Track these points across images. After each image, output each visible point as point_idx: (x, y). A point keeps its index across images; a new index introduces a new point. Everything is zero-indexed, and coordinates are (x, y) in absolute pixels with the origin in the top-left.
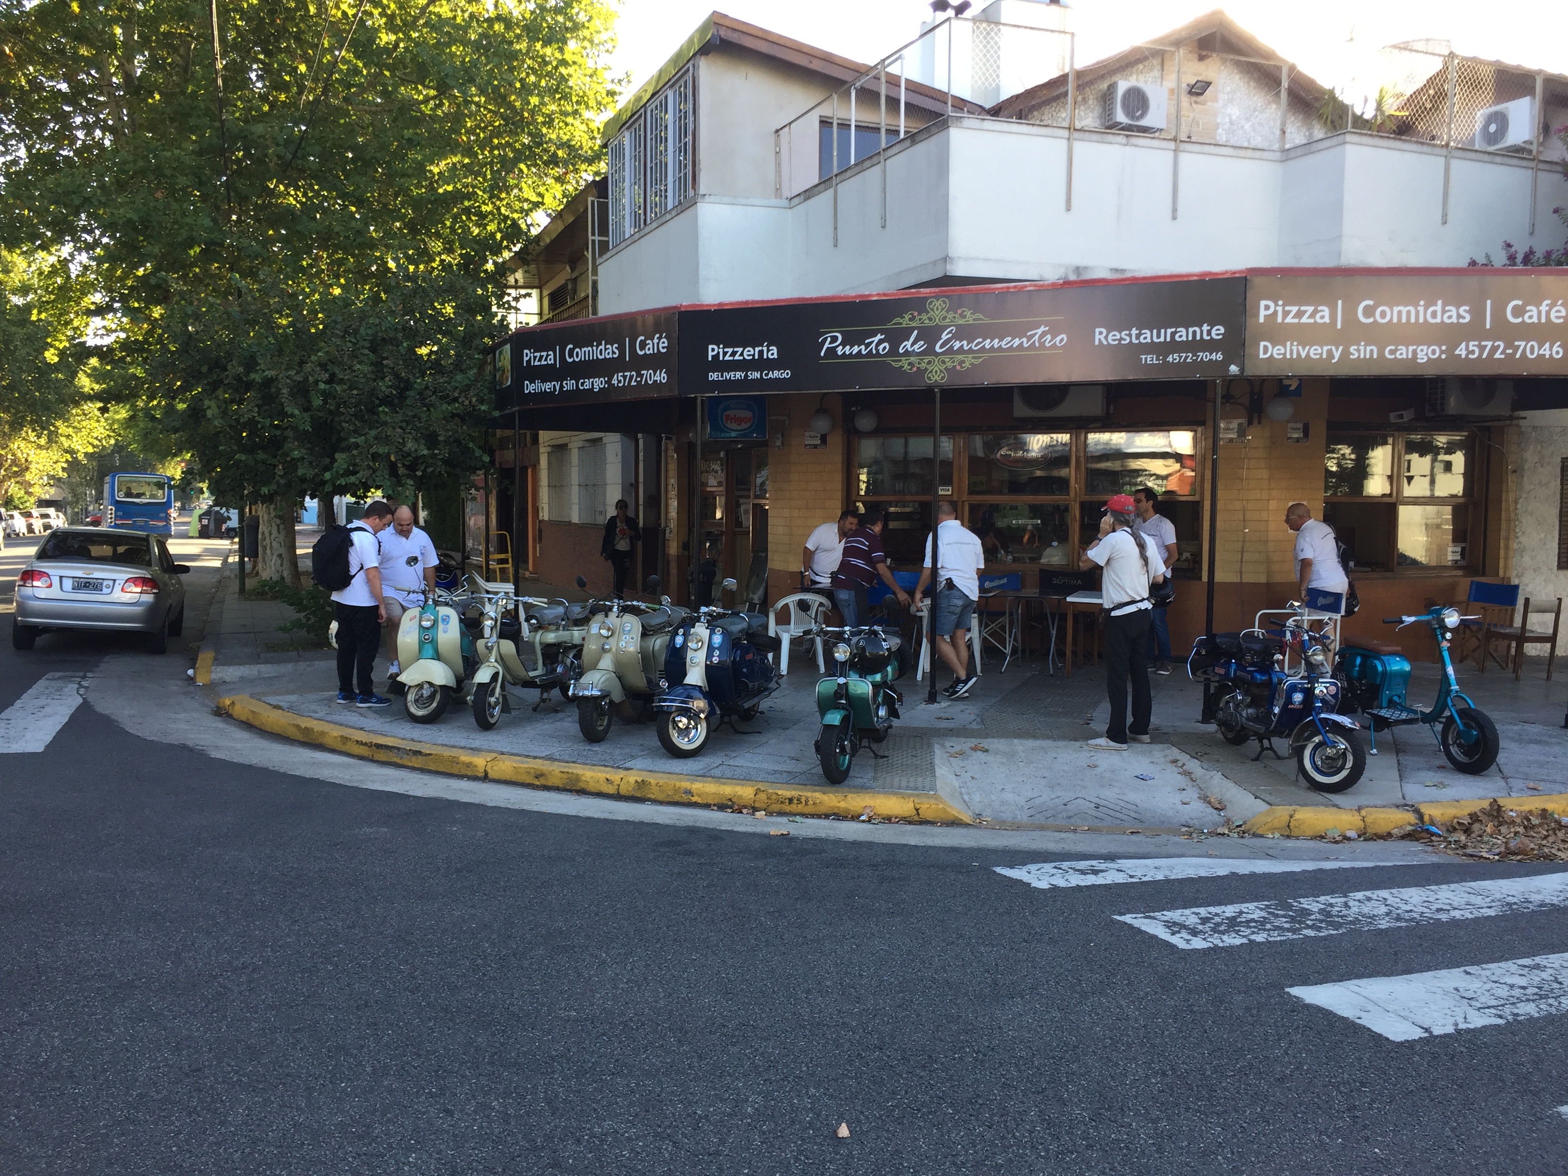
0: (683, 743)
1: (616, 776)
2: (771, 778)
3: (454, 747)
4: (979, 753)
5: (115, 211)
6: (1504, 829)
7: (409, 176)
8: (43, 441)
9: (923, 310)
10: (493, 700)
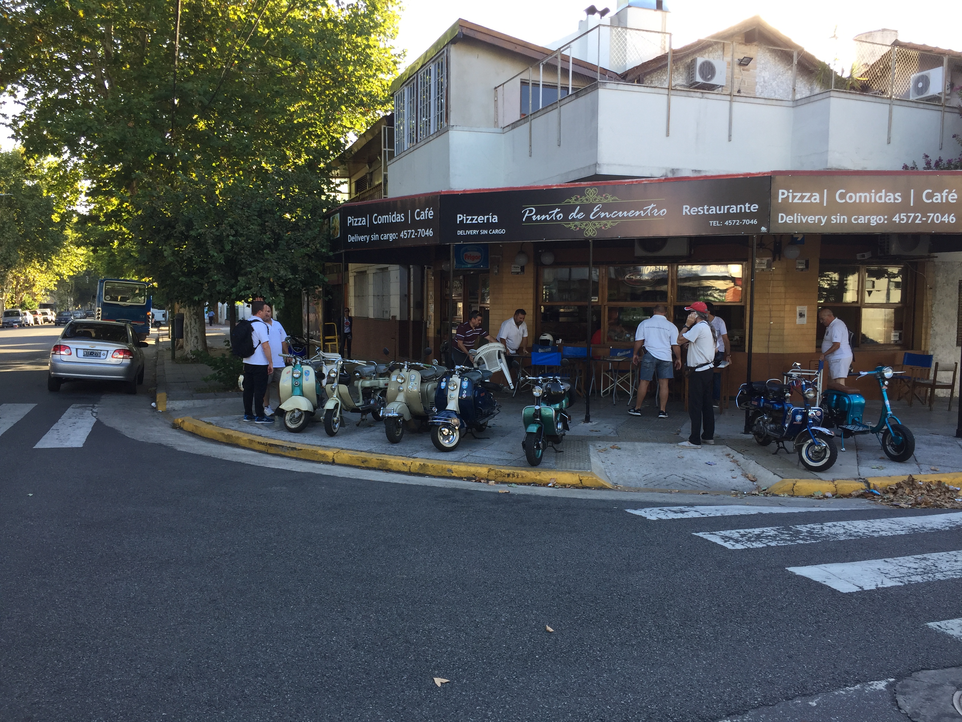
0: (446, 443)
1: (408, 462)
2: (497, 462)
3: (315, 445)
4: (615, 450)
5: (107, 135)
6: (915, 492)
7: (276, 113)
8: (43, 269)
9: (583, 194)
10: (335, 419)
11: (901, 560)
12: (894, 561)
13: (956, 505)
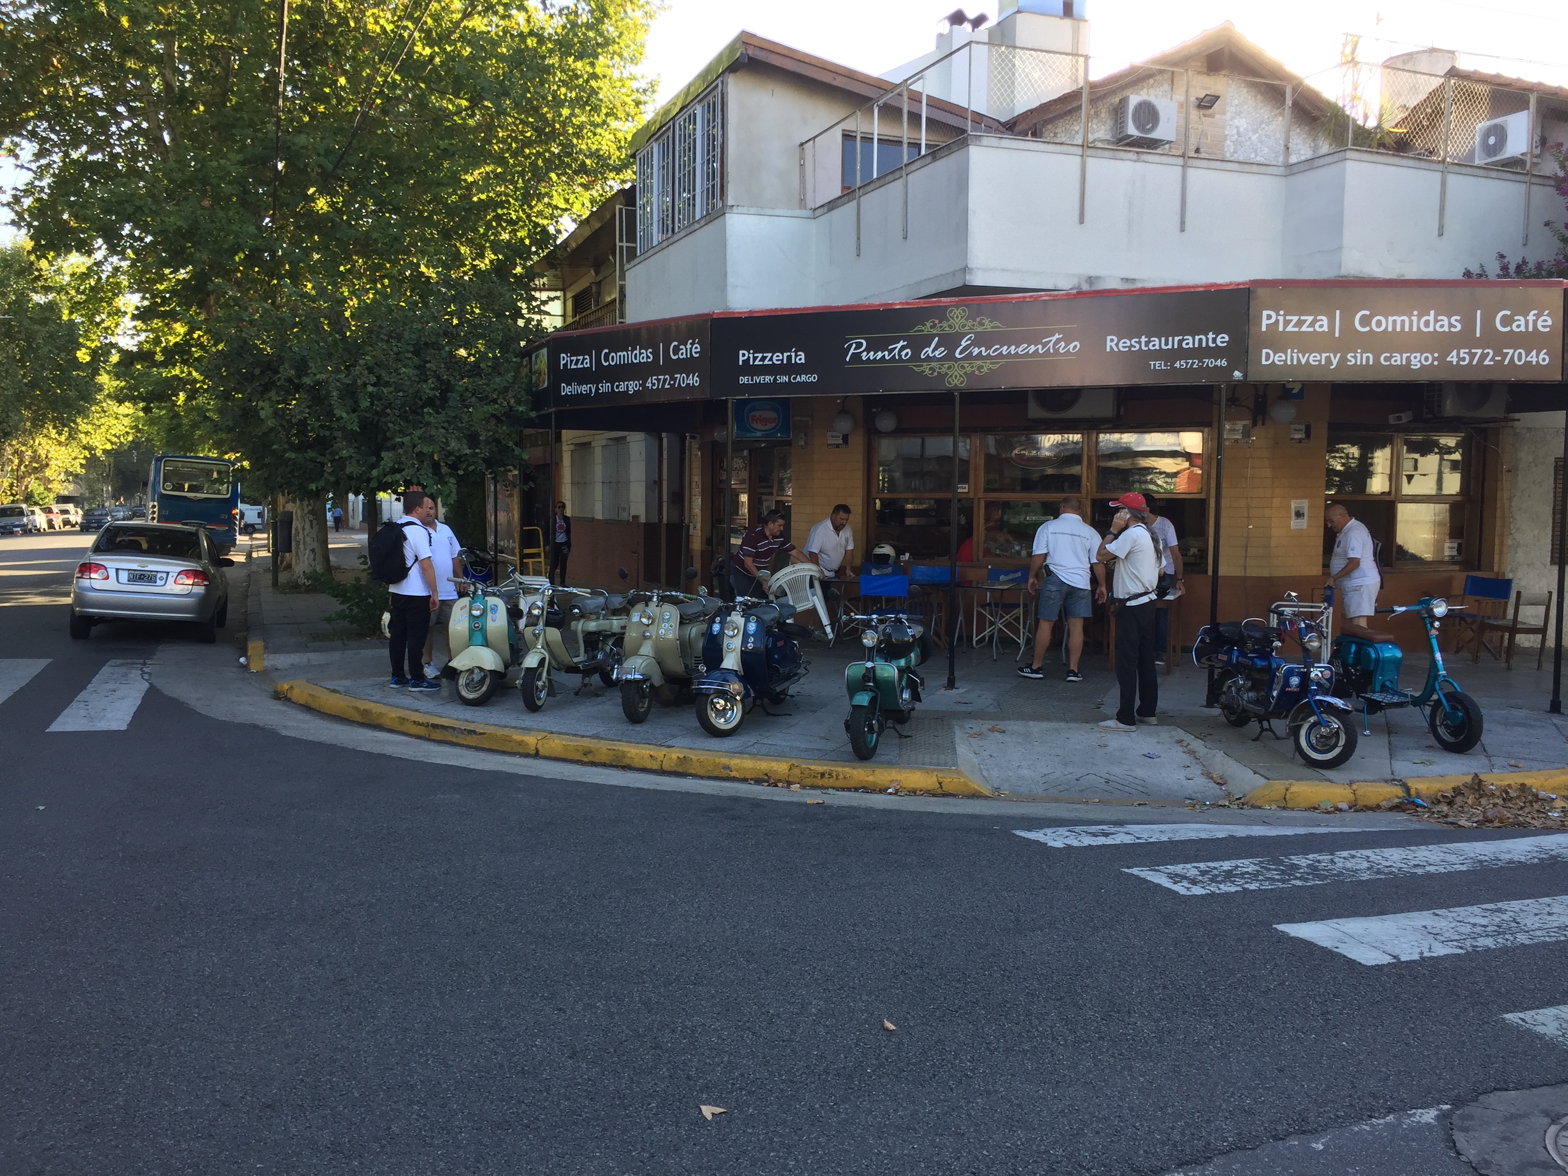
0: (720, 723)
1: (659, 753)
2: (804, 754)
3: (506, 727)
4: (996, 734)
5: (167, 219)
6: (1483, 801)
7: (443, 185)
8: (63, 438)
9: (943, 318)
10: (540, 683)
11: (1462, 912)
12: (1450, 914)
13: (1550, 823)
